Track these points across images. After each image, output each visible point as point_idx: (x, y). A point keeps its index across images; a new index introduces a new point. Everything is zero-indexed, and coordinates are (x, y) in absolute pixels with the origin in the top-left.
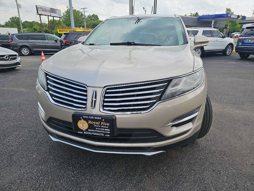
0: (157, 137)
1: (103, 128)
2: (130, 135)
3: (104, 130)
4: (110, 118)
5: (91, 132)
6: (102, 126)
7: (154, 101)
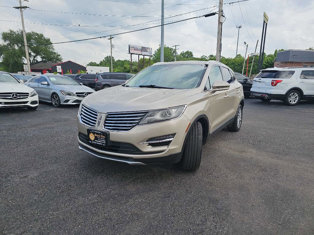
0: (136, 151)
3: (103, 141)
4: (106, 133)
5: (96, 142)
7: (135, 125)
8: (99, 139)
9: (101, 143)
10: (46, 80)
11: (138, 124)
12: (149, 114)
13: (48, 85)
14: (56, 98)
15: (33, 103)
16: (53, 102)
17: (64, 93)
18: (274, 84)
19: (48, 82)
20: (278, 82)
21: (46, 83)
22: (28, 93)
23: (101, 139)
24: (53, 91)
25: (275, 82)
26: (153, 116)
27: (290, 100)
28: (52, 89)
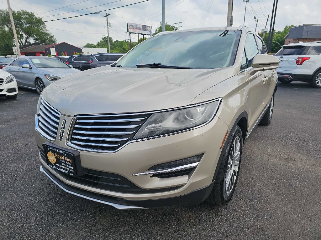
0: (129, 186)
1: (68, 165)
2: (98, 179)
3: (69, 168)
4: (72, 154)
5: (59, 167)
6: (66, 163)
7: (125, 139)
8: (63, 163)
9: (67, 170)
10: (28, 63)
11: (131, 138)
12: (152, 118)
13: (31, 68)
14: (41, 84)
15: (10, 90)
16: (37, 89)
17: (49, 77)
18: (299, 62)
19: (30, 65)
20: (304, 60)
21: (28, 66)
22: (3, 79)
23: (65, 164)
24: (36, 76)
25: (300, 60)
26: (161, 121)
27: (317, 81)
28: (34, 73)
